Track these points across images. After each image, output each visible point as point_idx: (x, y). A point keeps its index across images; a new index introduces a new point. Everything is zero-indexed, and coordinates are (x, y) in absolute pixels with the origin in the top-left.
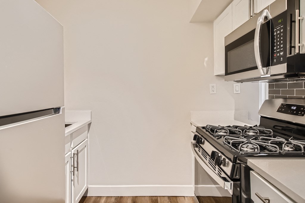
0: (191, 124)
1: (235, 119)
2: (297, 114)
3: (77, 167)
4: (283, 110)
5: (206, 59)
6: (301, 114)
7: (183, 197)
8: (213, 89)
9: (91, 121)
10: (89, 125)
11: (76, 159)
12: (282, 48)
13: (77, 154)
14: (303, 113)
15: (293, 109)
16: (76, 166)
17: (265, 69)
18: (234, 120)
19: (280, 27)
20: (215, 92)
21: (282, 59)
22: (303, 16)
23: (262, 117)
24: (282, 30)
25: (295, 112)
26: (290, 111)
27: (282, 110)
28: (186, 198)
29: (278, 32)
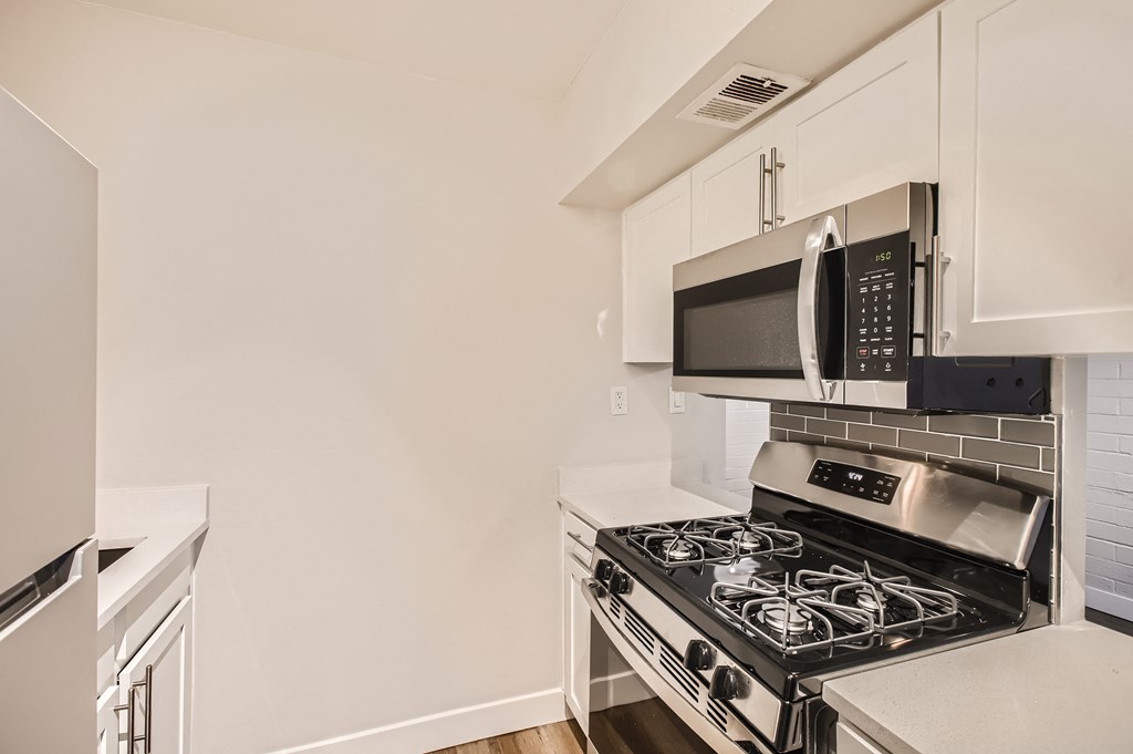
0: (560, 504)
1: (675, 483)
2: (868, 496)
3: (147, 738)
4: (826, 478)
5: (603, 315)
6: (880, 496)
7: (534, 731)
8: (619, 401)
9: (207, 522)
10: (198, 543)
11: (140, 700)
12: (889, 335)
13: (148, 682)
14: (885, 495)
15: (853, 480)
16: (140, 731)
17: (827, 384)
18: (669, 485)
19: (883, 273)
20: (624, 410)
21: (888, 365)
22: (946, 255)
23: (756, 488)
24: (889, 286)
25: (862, 490)
26: (848, 486)
27: (821, 477)
28: (543, 732)
29: (876, 288)
